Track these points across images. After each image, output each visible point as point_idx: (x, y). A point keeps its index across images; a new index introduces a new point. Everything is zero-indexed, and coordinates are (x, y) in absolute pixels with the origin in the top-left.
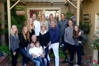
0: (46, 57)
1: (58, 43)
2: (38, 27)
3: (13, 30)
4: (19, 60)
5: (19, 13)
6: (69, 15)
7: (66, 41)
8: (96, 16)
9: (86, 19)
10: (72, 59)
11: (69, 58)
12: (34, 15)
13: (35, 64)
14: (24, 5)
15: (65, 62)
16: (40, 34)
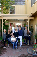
2: (14, 30)
3: (4, 31)
4: (6, 43)
5: (6, 24)
6: (25, 25)
8: (36, 25)
9: (32, 26)
10: (27, 42)
11: (25, 42)
12: (12, 25)
13: (13, 44)
14: (8, 21)
15: (24, 43)
16: (15, 32)
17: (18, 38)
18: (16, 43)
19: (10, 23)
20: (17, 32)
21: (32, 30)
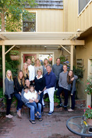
0: (40, 102)
1: (54, 88)
7: (60, 86)
10: (66, 103)
11: (63, 102)
12: (29, 60)
13: (30, 109)
14: (18, 49)
16: (36, 78)
17: (45, 93)
18: (39, 104)
19: (22, 55)
20: (41, 77)
21: (79, 72)
